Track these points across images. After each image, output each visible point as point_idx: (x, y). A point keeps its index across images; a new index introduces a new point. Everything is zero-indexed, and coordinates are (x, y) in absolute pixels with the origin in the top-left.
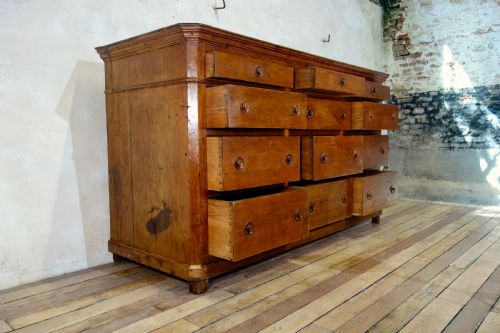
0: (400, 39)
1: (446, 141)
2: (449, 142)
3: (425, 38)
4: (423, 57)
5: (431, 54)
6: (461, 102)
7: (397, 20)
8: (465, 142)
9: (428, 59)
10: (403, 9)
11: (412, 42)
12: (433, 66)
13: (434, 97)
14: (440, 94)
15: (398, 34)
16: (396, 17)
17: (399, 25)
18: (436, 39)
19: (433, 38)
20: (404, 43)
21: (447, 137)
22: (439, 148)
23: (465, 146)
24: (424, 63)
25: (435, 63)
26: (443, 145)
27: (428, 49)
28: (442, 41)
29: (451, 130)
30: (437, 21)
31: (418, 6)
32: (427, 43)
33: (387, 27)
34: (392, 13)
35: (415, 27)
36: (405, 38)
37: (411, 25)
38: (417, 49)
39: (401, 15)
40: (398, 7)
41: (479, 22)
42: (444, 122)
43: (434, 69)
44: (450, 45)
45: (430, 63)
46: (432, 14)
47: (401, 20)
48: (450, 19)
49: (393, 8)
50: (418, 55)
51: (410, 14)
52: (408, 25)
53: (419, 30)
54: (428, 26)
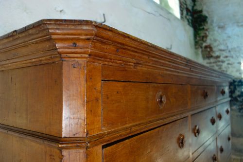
0: (206, 47)
1: (242, 111)
3: (222, 47)
4: (222, 58)
5: (227, 57)
7: (203, 37)
9: (225, 59)
10: (207, 30)
11: (214, 49)
12: (228, 64)
15: (204, 44)
16: (202, 35)
17: (204, 39)
18: (230, 48)
19: (228, 47)
20: (209, 50)
22: (237, 116)
24: (223, 62)
25: (230, 62)
26: (240, 114)
27: (225, 54)
28: (233, 49)
30: (229, 37)
31: (216, 29)
32: (224, 50)
33: (197, 40)
34: (199, 32)
35: (215, 40)
36: (209, 47)
37: (212, 39)
38: (217, 54)
39: (206, 34)
40: (203, 29)
42: (239, 99)
43: (229, 66)
45: (227, 62)
46: (226, 33)
47: (206, 36)
48: (238, 36)
49: (201, 30)
50: (218, 57)
51: (211, 33)
52: (211, 39)
53: (218, 42)
54: (224, 40)
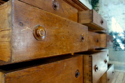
1: (115, 48)
2: (116, 48)
3: (106, 16)
5: (108, 20)
6: (118, 36)
8: (121, 49)
9: (107, 22)
10: (98, 7)
13: (110, 34)
14: (111, 33)
17: (97, 11)
19: (109, 15)
21: (115, 47)
23: (121, 50)
25: (109, 23)
26: (113, 49)
28: (111, 16)
29: (116, 44)
30: (110, 10)
31: (103, 6)
32: (107, 17)
34: (95, 8)
35: (103, 12)
39: (98, 9)
40: (97, 6)
41: (123, 11)
43: (109, 25)
44: (114, 17)
46: (108, 8)
48: (114, 10)
49: (95, 6)
51: (101, 8)
52: (100, 12)
53: (104, 13)
54: (107, 12)
